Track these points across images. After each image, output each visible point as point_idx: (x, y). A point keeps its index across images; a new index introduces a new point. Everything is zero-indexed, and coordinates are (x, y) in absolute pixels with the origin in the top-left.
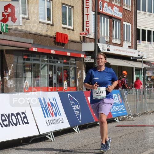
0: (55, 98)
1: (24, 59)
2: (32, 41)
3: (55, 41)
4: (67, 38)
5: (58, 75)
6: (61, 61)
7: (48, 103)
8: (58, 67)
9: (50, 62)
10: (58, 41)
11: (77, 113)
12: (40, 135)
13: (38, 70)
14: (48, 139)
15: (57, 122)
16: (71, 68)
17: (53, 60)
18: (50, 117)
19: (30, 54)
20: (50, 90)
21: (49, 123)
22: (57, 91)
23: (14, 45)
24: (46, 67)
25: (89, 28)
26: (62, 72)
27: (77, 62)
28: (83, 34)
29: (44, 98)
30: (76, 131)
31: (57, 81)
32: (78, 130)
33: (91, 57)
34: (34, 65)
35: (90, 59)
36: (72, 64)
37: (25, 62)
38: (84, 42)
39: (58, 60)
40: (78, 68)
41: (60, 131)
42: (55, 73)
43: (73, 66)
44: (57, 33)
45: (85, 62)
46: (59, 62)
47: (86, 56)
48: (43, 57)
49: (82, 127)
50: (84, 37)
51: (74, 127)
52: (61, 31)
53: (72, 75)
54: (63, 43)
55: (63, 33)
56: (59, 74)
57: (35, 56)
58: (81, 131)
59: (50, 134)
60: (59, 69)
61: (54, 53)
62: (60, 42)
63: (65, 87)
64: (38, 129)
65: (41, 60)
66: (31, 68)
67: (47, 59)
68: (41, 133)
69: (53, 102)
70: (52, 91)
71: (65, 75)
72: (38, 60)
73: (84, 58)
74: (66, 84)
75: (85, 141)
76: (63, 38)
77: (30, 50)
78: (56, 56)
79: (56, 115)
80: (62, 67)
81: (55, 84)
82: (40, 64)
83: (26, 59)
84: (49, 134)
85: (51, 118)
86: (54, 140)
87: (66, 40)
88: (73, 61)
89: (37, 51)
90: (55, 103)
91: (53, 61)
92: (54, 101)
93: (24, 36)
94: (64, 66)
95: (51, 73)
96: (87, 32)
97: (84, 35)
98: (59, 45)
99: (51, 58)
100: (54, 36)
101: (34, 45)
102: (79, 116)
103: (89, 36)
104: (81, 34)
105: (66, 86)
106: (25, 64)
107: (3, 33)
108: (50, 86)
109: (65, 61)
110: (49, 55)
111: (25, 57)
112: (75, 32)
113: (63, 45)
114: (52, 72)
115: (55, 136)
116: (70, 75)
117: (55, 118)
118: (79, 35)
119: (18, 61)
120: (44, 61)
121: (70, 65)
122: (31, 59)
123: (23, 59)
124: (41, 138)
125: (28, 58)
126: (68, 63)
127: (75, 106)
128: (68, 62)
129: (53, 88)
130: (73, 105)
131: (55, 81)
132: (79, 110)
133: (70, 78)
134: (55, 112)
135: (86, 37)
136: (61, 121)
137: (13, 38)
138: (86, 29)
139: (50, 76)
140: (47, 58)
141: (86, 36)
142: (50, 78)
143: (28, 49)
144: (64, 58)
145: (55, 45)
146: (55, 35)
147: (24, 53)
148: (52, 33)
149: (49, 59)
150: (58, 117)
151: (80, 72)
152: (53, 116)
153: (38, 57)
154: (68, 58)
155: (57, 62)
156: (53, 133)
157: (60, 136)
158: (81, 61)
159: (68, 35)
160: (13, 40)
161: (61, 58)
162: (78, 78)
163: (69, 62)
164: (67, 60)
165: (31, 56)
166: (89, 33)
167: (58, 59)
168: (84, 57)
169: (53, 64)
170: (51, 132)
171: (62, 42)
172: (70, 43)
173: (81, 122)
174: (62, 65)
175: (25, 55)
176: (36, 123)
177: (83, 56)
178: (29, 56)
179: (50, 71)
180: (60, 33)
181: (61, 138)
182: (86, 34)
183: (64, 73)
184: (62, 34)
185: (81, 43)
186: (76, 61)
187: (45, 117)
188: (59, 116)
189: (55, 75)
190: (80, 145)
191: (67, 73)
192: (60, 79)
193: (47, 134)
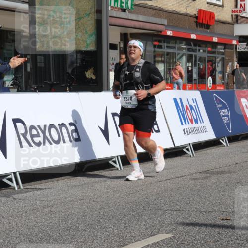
0: (195, 99)
1: (155, 46)
2: (165, 22)
3: (196, 22)
4: (213, 18)
5: (199, 68)
6: (204, 49)
7: (186, 105)
8: (201, 57)
9: (189, 50)
10: (201, 22)
11: (225, 120)
12: (176, 148)
13: (173, 61)
14: (186, 153)
15: (199, 131)
16: (218, 59)
17: (193, 47)
18: (189, 124)
19: (163, 39)
20: (189, 88)
21: (187, 132)
22: (198, 89)
23: (142, 27)
24: (184, 57)
25: (244, 4)
26: (205, 63)
27: (226, 50)
28: (236, 12)
29: (180, 99)
30: (224, 144)
31: (199, 76)
32: (226, 143)
33: (245, 43)
34: (168, 54)
35: (245, 46)
36: (219, 53)
37: (156, 49)
38: (237, 22)
39: (200, 48)
40: (228, 59)
41: (202, 144)
42: (195, 66)
43: (221, 56)
44: (200, 11)
45: (238, 50)
46: (202, 51)
47: (239, 42)
48: (180, 43)
49: (232, 139)
50: (237, 16)
51: (221, 139)
52: (205, 8)
53: (219, 69)
54: (207, 25)
55: (209, 11)
56: (202, 67)
57: (168, 42)
58: (230, 144)
59: (189, 147)
60: (202, 60)
61: (195, 38)
62: (204, 23)
63: (209, 85)
64: (172, 139)
65: (177, 47)
66: (163, 58)
67: (185, 47)
68: (176, 146)
69: (193, 105)
70: (191, 89)
71: (209, 69)
72: (174, 48)
73: (236, 45)
74: (210, 81)
75: (237, 157)
76: (208, 18)
77: (163, 33)
78: (198, 43)
79: (197, 122)
80: (205, 57)
81: (196, 80)
82: (175, 53)
83: (157, 46)
84: (187, 147)
85: (190, 126)
86: (193, 155)
87: (212, 21)
88: (220, 49)
89: (171, 35)
90: (195, 106)
91: (193, 49)
92: (194, 102)
93: (155, 14)
94: (208, 56)
95: (190, 65)
96: (241, 9)
97: (237, 14)
98: (202, 28)
99: (191, 45)
100: (195, 15)
101: (169, 27)
102: (228, 123)
103: (244, 15)
104: (232, 12)
105: (211, 83)
106: (156, 53)
107: (127, 11)
108: (189, 83)
109: (210, 49)
110: (188, 41)
111: (155, 43)
112: (225, 9)
113: (208, 27)
114: (192, 64)
115: (195, 150)
116: (217, 68)
117: (195, 125)
118: (230, 14)
119: (147, 49)
120: (181, 49)
121: (216, 55)
122: (163, 46)
123: (153, 47)
124: (176, 152)
125: (160, 44)
126: (214, 52)
127: (223, 110)
128: (213, 50)
129: (192, 86)
130: (221, 108)
131: (195, 76)
132: (228, 116)
133: (217, 73)
134: (196, 118)
135: (240, 17)
136: (204, 130)
137: (141, 18)
138: (241, 5)
139: (188, 69)
140: (186, 45)
141: (240, 15)
142: (189, 72)
143: (161, 32)
144: (208, 45)
145: (197, 26)
146: (196, 13)
147: (154, 38)
148: (193, 11)
149: (188, 47)
150: (200, 125)
151: (230, 64)
152: (192, 123)
153: (173, 43)
154: (215, 45)
155: (199, 50)
156: (193, 145)
157: (202, 150)
158: (232, 49)
159: (215, 14)
160: (140, 20)
161: (204, 45)
162: (228, 72)
163: (216, 50)
164: (212, 48)
165: (164, 42)
166: (244, 10)
167: (200, 46)
168: (236, 43)
169: (194, 53)
170: (190, 144)
171: (206, 23)
172: (217, 24)
173: (230, 132)
174: (206, 55)
175: (155, 41)
176: (170, 131)
177: (234, 42)
178: (161, 42)
179: (189, 62)
180: (204, 11)
181: (203, 152)
182: (240, 11)
183: (208, 66)
184: (206, 11)
185: (233, 25)
186: (224, 49)
187: (182, 124)
188: (201, 123)
189: (195, 68)
190: (229, 162)
191: (212, 65)
192: (202, 73)
193: (184, 147)
